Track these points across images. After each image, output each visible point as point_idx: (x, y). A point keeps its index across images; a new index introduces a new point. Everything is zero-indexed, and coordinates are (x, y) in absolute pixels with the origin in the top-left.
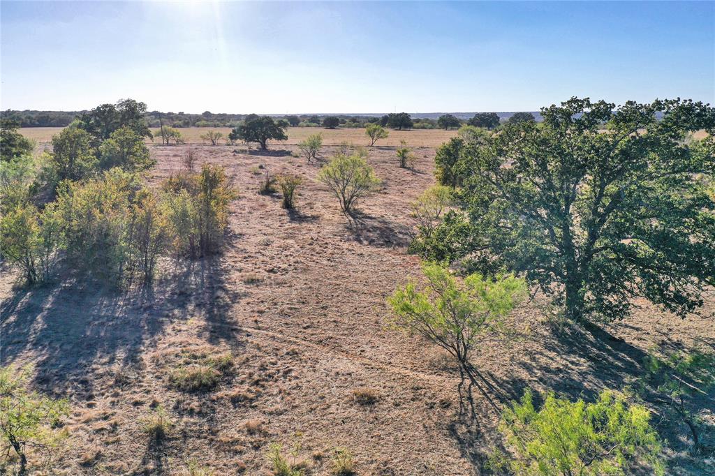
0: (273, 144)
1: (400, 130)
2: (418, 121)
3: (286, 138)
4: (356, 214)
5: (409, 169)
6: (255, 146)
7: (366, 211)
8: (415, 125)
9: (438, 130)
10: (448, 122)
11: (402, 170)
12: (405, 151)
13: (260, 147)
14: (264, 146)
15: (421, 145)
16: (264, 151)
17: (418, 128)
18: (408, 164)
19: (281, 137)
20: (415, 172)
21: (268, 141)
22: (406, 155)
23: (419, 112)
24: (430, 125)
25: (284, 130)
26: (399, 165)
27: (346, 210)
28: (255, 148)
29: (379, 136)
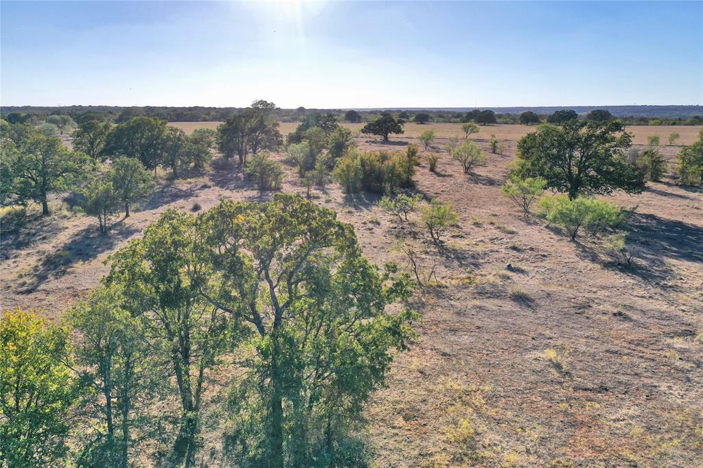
0: (392, 136)
1: (484, 125)
2: (500, 116)
3: (403, 132)
4: (472, 174)
5: (498, 154)
6: (379, 138)
7: (478, 174)
8: (498, 120)
9: (519, 126)
10: (529, 117)
11: (493, 155)
12: (496, 142)
13: (383, 138)
14: (386, 138)
15: (505, 138)
16: (386, 141)
17: (500, 124)
18: (498, 151)
19: (399, 131)
20: (503, 156)
21: (389, 135)
22: (496, 144)
23: (500, 106)
24: (512, 121)
25: (402, 127)
26: (491, 151)
27: (466, 173)
28: (379, 140)
29: (472, 131)
